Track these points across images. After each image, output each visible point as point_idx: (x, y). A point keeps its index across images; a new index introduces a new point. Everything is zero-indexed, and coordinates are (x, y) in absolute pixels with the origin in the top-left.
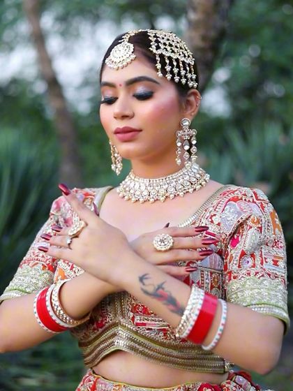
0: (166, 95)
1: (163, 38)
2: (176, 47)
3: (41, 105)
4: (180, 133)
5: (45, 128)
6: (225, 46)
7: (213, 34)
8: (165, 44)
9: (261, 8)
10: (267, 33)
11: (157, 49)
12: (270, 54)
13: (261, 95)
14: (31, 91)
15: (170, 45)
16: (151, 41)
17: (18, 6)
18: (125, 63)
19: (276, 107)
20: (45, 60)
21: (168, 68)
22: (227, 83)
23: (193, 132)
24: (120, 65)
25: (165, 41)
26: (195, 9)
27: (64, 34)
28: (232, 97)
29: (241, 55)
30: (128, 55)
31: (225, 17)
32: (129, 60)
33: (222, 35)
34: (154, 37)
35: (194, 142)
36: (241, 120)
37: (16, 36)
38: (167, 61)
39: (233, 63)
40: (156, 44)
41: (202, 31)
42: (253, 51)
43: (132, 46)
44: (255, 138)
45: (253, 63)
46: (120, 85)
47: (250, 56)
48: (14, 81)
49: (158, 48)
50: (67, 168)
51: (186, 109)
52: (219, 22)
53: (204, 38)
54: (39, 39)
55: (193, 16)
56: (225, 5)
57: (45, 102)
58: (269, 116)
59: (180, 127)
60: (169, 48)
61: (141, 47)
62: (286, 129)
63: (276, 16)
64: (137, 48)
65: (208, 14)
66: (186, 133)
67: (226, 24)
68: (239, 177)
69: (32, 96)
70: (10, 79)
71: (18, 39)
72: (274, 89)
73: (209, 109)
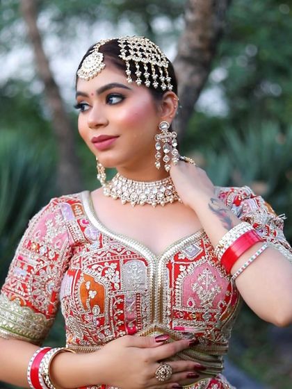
0: (139, 100)
1: (134, 44)
2: (148, 51)
3: (38, 106)
4: (159, 137)
5: (42, 129)
6: (222, 46)
7: (210, 34)
8: (135, 50)
9: (257, 7)
10: (264, 33)
11: (126, 56)
12: (267, 54)
13: (258, 95)
14: (28, 92)
15: (141, 50)
16: (121, 48)
17: (15, 7)
18: (95, 73)
19: (273, 107)
20: (42, 61)
21: (138, 73)
22: (224, 83)
23: (173, 135)
24: (91, 75)
25: (135, 47)
26: (192, 10)
27: (61, 34)
28: (229, 96)
29: (237, 54)
30: (97, 65)
31: (222, 17)
32: (99, 70)
33: (220, 35)
34: (124, 44)
35: (175, 145)
36: (238, 120)
37: (13, 36)
38: (138, 67)
39: (230, 62)
40: (126, 51)
41: (199, 32)
42: (249, 51)
43: (101, 55)
44: (252, 137)
45: (250, 63)
46: (92, 94)
47: (247, 56)
48: (11, 82)
49: (128, 54)
50: (65, 169)
51: (164, 111)
52: (216, 23)
53: (202, 38)
54: (36, 40)
55: (191, 16)
56: (222, 5)
57: (42, 102)
58: (267, 116)
59: (159, 131)
60: (139, 54)
61: (110, 55)
62: (283, 129)
63: (273, 16)
64: (107, 57)
65: (205, 15)
66: (166, 136)
67: (223, 25)
68: (236, 177)
69: (29, 97)
70: (7, 81)
71: (15, 40)
72: (271, 88)
73: (207, 109)
